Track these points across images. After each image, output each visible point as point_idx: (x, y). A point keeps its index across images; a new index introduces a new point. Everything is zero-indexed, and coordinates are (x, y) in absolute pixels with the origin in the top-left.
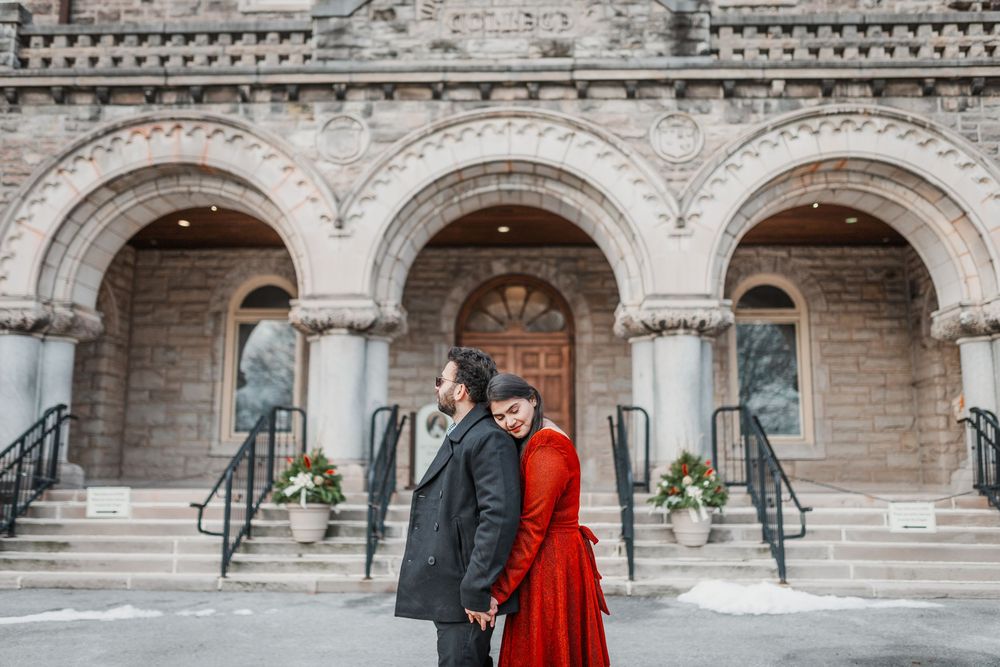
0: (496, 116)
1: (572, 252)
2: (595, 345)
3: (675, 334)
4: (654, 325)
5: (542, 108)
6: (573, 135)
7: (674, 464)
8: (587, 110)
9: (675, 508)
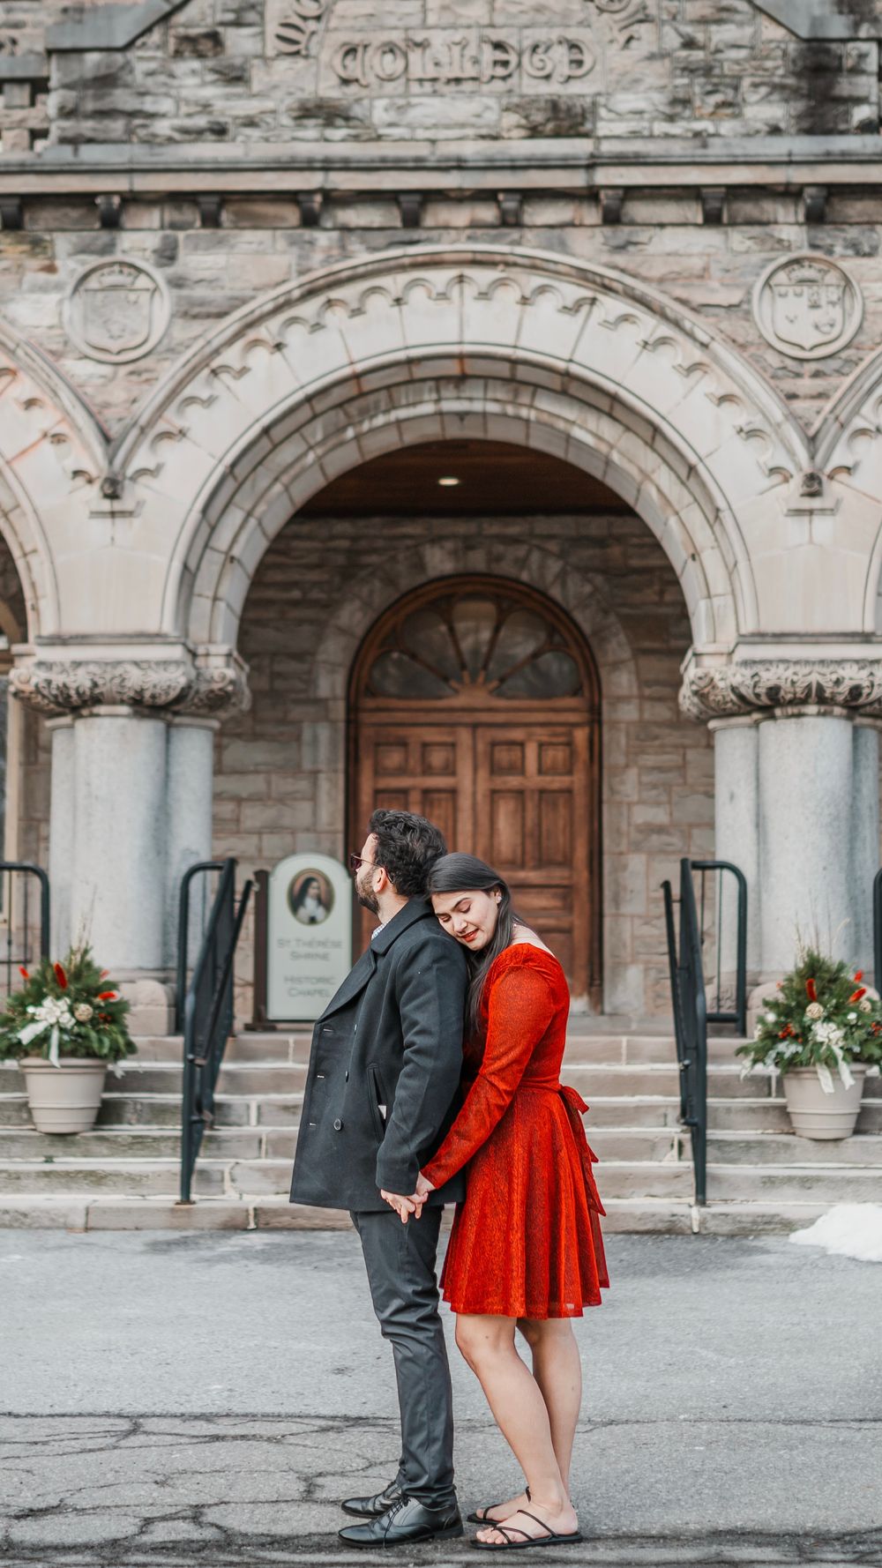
0: (434, 263)
1: (596, 526)
2: (643, 724)
3: (800, 715)
4: (758, 696)
5: (529, 247)
6: (593, 301)
7: (790, 980)
8: (621, 248)
9: (790, 1066)
